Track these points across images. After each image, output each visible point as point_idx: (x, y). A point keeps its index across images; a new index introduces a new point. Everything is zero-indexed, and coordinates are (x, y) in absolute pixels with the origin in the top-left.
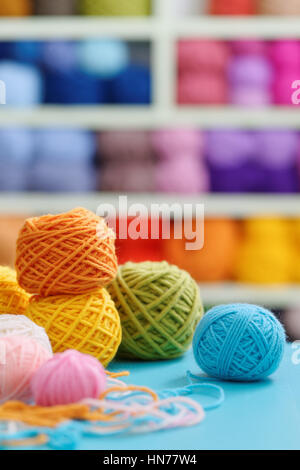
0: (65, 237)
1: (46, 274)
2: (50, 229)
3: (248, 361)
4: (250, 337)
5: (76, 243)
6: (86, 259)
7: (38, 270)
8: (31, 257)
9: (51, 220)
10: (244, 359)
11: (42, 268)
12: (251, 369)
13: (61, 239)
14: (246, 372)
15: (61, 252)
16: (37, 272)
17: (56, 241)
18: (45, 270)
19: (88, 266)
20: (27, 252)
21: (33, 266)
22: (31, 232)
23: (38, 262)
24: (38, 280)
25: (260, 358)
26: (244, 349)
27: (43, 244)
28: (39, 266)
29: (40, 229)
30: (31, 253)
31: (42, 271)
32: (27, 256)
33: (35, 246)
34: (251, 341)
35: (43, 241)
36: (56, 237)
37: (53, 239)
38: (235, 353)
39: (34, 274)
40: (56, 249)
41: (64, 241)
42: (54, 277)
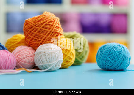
0: (45, 23)
1: (41, 39)
2: (38, 22)
3: (111, 62)
4: (112, 53)
5: (50, 25)
6: (54, 30)
7: (37, 38)
8: (33, 33)
9: (37, 18)
10: (110, 62)
11: (38, 37)
12: (113, 65)
13: (44, 24)
14: (111, 67)
15: (45, 29)
16: (37, 39)
17: (42, 26)
18: (40, 38)
19: (56, 33)
20: (31, 32)
21: (34, 37)
22: (31, 24)
23: (36, 35)
24: (38, 42)
25: (116, 61)
26: (109, 58)
27: (37, 28)
28: (37, 36)
29: (34, 22)
30: (33, 32)
31: (38, 38)
32: (31, 33)
33: (34, 29)
34: (112, 55)
35: (37, 26)
36: (42, 24)
37: (41, 25)
38: (106, 60)
39: (35, 40)
40: (43, 29)
41: (45, 25)
42: (44, 39)
